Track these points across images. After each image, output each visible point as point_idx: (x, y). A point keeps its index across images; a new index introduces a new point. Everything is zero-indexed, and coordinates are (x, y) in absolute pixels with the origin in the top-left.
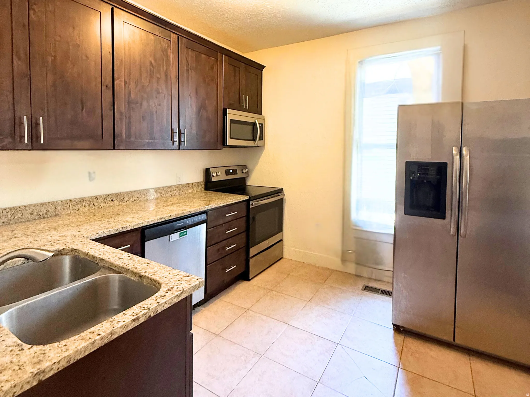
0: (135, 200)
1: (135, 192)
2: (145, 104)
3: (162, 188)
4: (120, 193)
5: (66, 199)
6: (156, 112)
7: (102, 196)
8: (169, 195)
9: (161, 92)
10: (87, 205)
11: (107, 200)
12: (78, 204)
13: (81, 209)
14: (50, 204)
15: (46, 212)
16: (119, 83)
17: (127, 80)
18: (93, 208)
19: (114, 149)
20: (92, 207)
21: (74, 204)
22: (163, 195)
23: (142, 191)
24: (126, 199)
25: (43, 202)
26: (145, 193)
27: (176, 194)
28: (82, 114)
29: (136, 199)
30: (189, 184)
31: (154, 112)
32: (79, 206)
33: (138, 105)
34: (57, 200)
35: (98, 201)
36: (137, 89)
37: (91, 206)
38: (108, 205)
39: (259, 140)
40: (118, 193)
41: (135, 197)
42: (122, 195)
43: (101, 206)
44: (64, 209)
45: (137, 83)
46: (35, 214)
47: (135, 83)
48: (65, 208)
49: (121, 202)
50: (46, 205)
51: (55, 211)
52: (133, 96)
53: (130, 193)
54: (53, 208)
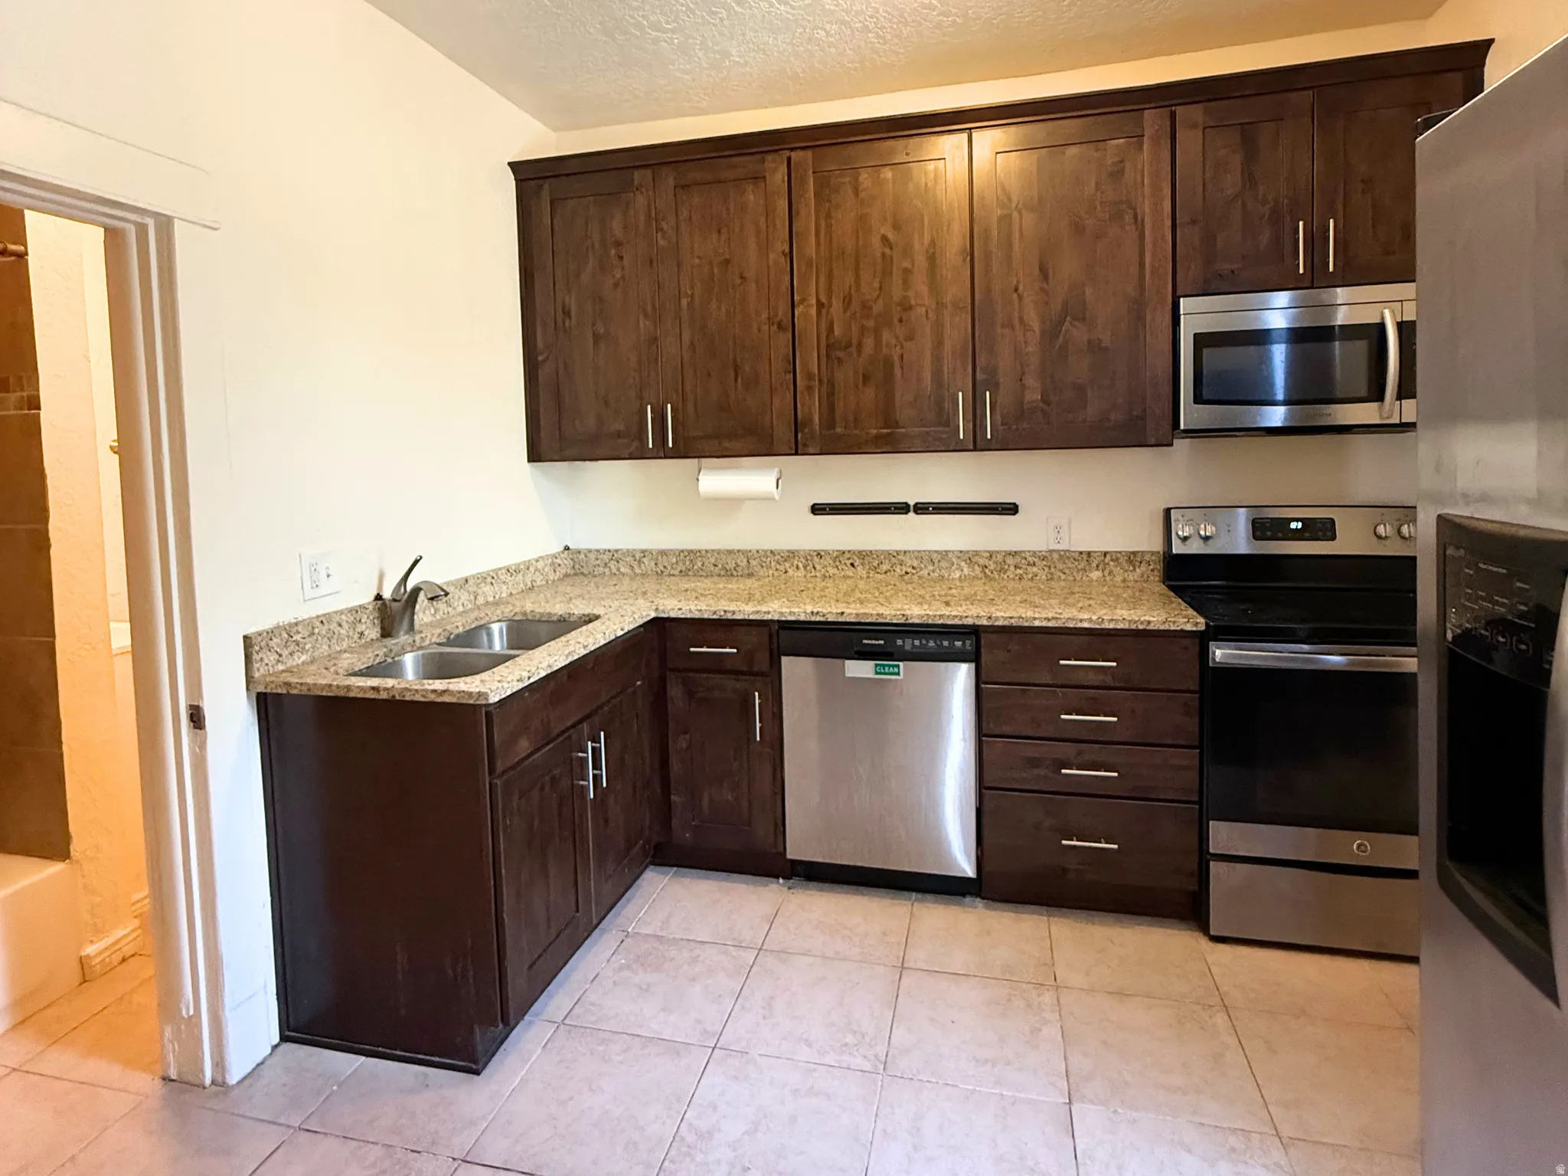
0: (907, 573)
1: (907, 554)
2: (869, 342)
3: (988, 555)
4: (871, 551)
5: (766, 548)
6: (902, 357)
7: (831, 552)
8: (1012, 576)
9: (917, 305)
10: (800, 565)
11: (840, 562)
12: (786, 560)
13: (791, 572)
14: (740, 554)
15: (734, 565)
16: (805, 310)
17: (823, 299)
18: (813, 574)
19: (796, 454)
20: (811, 572)
21: (778, 559)
22: (992, 573)
23: (927, 553)
24: (885, 567)
25: (730, 548)
26: (936, 561)
27: (1036, 576)
28: (736, 388)
29: (909, 570)
30: (1089, 554)
31: (896, 359)
32: (787, 565)
33: (853, 349)
34: (749, 548)
35: (822, 561)
36: (848, 314)
37: (808, 568)
38: (843, 573)
39: (1400, 397)
40: (864, 551)
41: (908, 564)
42: (875, 556)
43: (828, 572)
44: (762, 567)
45: (846, 300)
46: (720, 566)
47: (844, 300)
48: (764, 564)
49: (872, 572)
50: (735, 554)
51: (748, 568)
52: (837, 331)
53: (895, 554)
54: (745, 560)
